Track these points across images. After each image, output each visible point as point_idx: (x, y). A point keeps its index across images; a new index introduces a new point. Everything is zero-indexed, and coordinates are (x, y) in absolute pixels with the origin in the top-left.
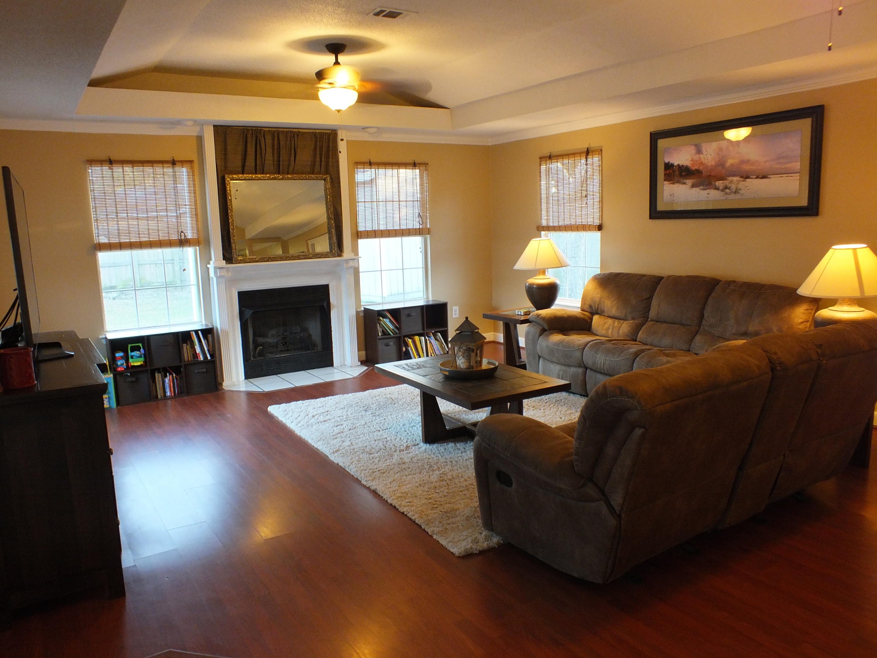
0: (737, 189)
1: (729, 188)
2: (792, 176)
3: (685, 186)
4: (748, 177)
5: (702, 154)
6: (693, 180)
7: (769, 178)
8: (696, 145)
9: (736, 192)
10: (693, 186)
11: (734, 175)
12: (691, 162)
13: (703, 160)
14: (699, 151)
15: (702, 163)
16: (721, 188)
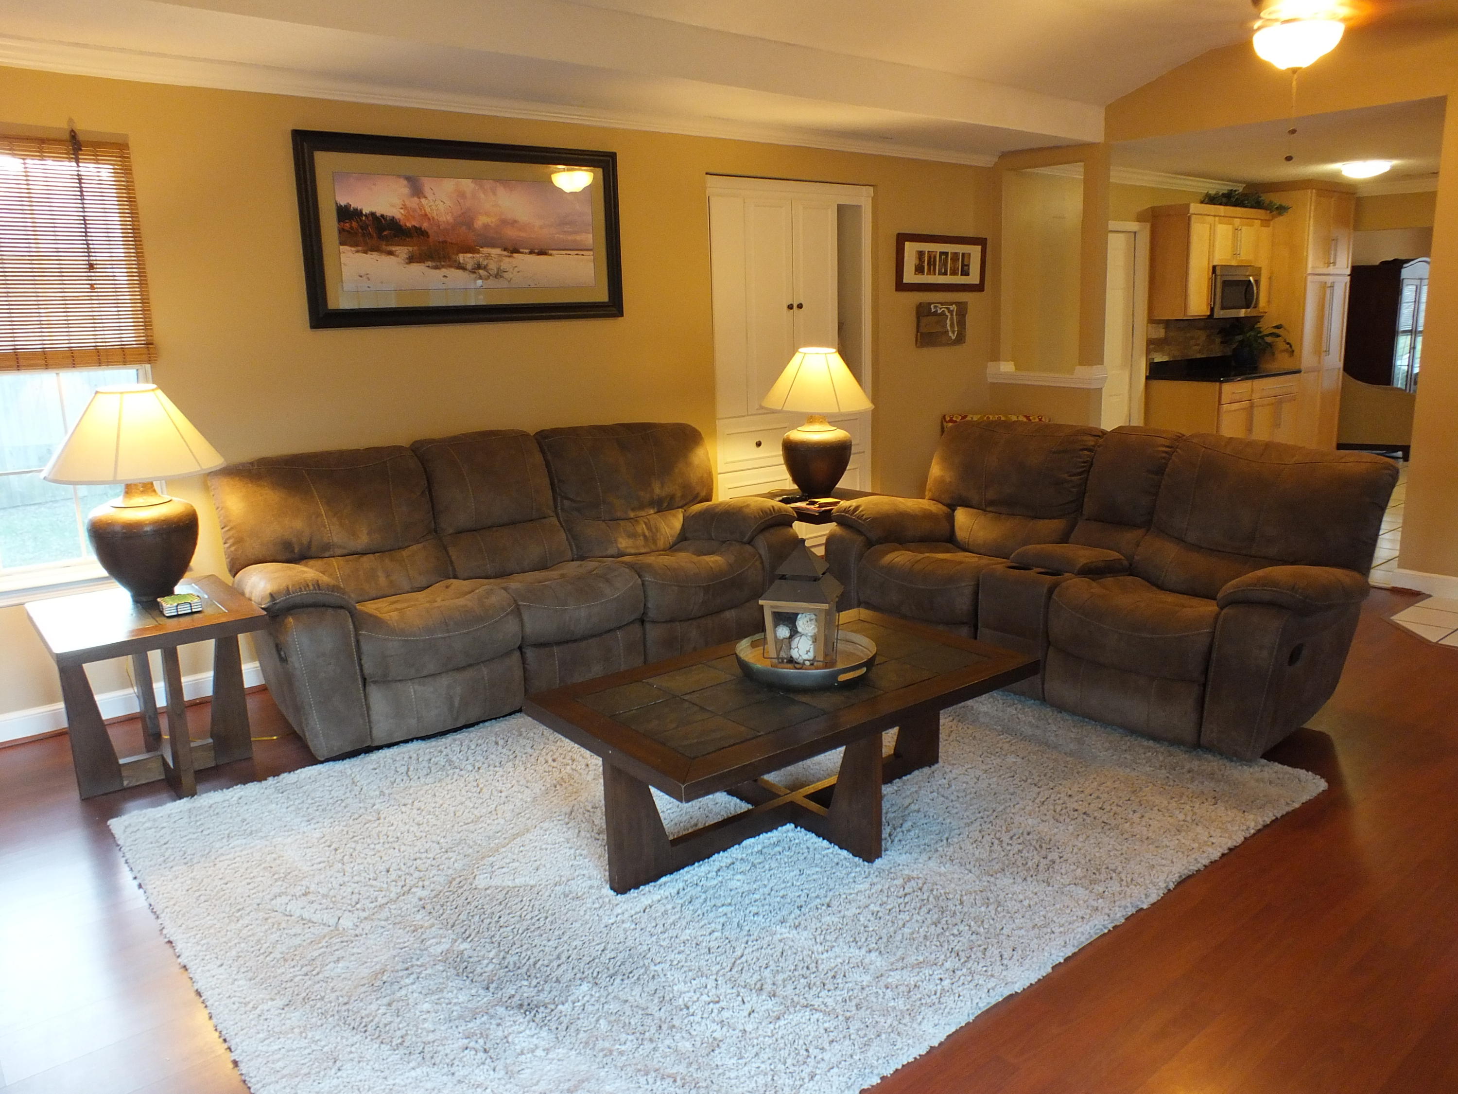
0: (499, 269)
1: (485, 268)
2: (582, 255)
3: (392, 257)
4: (516, 251)
5: (426, 197)
6: (411, 249)
7: (551, 255)
8: (408, 178)
9: (498, 275)
10: (411, 260)
11: (493, 246)
12: (402, 211)
13: (428, 210)
14: (417, 191)
15: (426, 215)
16: (469, 267)
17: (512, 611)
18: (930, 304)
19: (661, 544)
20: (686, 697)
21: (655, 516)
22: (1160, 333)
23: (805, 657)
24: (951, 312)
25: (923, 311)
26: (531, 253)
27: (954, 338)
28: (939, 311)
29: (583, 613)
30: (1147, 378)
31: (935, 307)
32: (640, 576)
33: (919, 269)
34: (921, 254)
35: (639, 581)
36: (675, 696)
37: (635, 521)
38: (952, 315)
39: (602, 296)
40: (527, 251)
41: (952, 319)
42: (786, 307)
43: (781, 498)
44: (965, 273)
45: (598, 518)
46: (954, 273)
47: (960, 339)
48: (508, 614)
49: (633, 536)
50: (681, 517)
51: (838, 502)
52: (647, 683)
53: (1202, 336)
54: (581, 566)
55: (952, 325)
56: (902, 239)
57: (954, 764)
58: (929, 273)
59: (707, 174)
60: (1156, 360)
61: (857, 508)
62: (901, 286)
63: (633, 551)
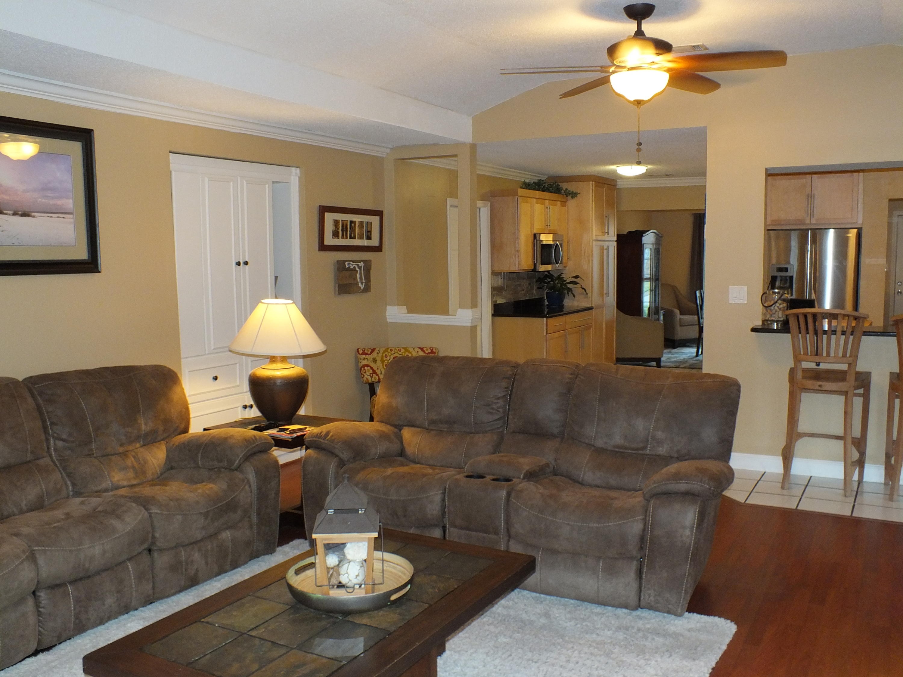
2: (64, 218)
4: (1, 212)
7: (34, 217)
17: (27, 557)
18: (345, 261)
19: (149, 475)
20: (253, 633)
21: (141, 449)
22: (500, 282)
23: (355, 581)
24: (360, 268)
25: (341, 267)
26: (14, 214)
27: (362, 288)
28: (351, 268)
29: (97, 550)
30: (493, 315)
31: (349, 264)
32: (147, 509)
33: (335, 234)
34: (336, 222)
35: (146, 514)
36: (242, 634)
37: (124, 455)
38: (360, 270)
39: (83, 254)
40: (11, 212)
41: (361, 273)
42: (234, 264)
43: (253, 426)
44: (369, 238)
45: (90, 455)
46: (361, 238)
47: (367, 289)
48: (22, 562)
49: (124, 469)
50: (164, 447)
51: (305, 428)
52: (208, 623)
53: (525, 284)
54: (82, 503)
55: (361, 278)
56: (324, 210)
57: (459, 651)
58: (343, 237)
59: (170, 152)
60: (498, 302)
61: (328, 433)
62: (323, 247)
63: (125, 483)
